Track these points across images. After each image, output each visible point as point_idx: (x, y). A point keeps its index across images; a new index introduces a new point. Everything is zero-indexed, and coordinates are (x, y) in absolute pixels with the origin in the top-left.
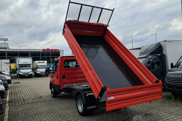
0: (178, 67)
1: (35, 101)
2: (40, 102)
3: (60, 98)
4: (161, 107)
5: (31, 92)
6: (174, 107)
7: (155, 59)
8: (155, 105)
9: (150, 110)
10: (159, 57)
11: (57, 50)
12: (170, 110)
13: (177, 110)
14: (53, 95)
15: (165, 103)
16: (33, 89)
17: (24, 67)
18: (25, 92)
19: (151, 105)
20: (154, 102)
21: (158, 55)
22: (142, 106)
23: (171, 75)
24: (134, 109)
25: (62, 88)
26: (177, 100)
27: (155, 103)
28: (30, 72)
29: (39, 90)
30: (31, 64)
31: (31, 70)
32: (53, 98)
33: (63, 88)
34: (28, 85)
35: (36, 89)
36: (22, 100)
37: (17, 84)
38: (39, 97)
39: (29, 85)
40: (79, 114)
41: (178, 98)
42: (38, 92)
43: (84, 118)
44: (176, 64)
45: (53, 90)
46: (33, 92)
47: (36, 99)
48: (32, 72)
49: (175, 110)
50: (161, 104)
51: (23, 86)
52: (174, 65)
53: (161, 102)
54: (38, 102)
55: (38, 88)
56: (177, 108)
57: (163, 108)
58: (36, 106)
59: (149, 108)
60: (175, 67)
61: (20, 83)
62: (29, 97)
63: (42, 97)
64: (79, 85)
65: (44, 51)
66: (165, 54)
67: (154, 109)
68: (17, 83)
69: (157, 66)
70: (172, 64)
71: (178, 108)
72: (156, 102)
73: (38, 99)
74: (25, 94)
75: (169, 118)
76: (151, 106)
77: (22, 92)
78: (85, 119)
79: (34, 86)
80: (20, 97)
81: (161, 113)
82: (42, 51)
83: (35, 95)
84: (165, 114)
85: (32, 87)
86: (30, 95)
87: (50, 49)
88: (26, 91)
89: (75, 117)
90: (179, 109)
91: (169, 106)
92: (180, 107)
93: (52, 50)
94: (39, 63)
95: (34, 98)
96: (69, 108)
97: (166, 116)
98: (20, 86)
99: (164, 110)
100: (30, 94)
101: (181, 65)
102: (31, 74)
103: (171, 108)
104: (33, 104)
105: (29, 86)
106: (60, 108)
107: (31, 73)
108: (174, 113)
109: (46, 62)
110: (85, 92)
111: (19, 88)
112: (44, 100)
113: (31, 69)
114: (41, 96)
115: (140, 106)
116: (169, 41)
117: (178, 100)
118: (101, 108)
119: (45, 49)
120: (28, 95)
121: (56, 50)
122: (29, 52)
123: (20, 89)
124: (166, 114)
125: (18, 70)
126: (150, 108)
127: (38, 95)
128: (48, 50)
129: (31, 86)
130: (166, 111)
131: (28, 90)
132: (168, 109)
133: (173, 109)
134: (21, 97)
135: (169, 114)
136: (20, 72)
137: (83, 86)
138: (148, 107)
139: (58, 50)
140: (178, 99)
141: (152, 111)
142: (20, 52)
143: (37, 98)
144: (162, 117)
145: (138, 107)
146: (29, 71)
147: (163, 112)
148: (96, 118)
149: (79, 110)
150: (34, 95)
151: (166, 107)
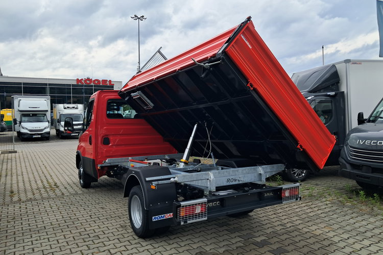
0: (374, 121)
1: (37, 196)
2: (49, 198)
3: (99, 189)
4: (335, 216)
5: (36, 174)
6: (366, 216)
7: (321, 102)
8: (320, 212)
9: (310, 224)
10: (330, 99)
11: (108, 83)
12: (357, 225)
13: (374, 227)
14: (82, 182)
15: (344, 206)
16: (43, 167)
17: (31, 116)
18: (22, 173)
19: (311, 210)
20: (317, 202)
21: (328, 93)
22: (290, 212)
23: (359, 141)
24: (269, 222)
25: (99, 166)
26: (371, 199)
27: (320, 204)
28: (45, 128)
29: (55, 170)
30: (47, 111)
31: (46, 124)
32: (83, 189)
33: (101, 167)
34: (34, 158)
35: (48, 168)
36: (8, 193)
37: (10, 154)
38: (51, 186)
39: (37, 157)
40: (133, 233)
41: (375, 195)
42: (52, 174)
43: (144, 244)
44: (371, 116)
45: (82, 170)
46: (41, 173)
47: (43, 191)
48: (51, 128)
49: (370, 226)
50: (334, 208)
51: (22, 160)
52: (366, 117)
53: (334, 203)
54: (43, 199)
55: (54, 163)
56: (372, 220)
57: (339, 220)
58: (36, 209)
59: (307, 219)
60: (369, 121)
61: (15, 152)
62: (27, 185)
63: (57, 187)
64: (141, 161)
65: (80, 84)
66: (345, 92)
67: (319, 221)
68: (11, 152)
69: (325, 118)
70: (360, 116)
71: (375, 220)
72: (321, 202)
73: (46, 191)
74: (20, 178)
75: (357, 246)
76: (311, 214)
77: (15, 174)
78: (147, 248)
79: (47, 160)
80: (5, 184)
81: (335, 234)
82: (75, 83)
83: (42, 182)
84: (345, 236)
85: (42, 161)
86: (30, 181)
87: (93, 80)
88: (24, 170)
89: (124, 240)
90: (378, 224)
91: (352, 215)
92: (380, 217)
93: (96, 82)
94: (65, 108)
95: (38, 189)
96: (113, 216)
97: (349, 241)
98: (13, 159)
99: (343, 224)
100: (32, 179)
101: (381, 118)
102: (49, 133)
103: (360, 218)
104: (29, 205)
105: (35, 160)
106: (90, 216)
107: (47, 130)
108: (369, 234)
109: (81, 106)
110: (147, 179)
111: (9, 164)
112: (59, 193)
113: (48, 122)
114: (56, 184)
115: (284, 214)
116: (355, 63)
117: (374, 199)
118: (185, 222)
119: (82, 79)
120: (26, 180)
121: (104, 81)
122: (46, 84)
123: (12, 166)
124: (348, 236)
125: (17, 122)
126: (309, 220)
127: (51, 181)
128: (88, 82)
129: (39, 159)
130: (348, 228)
131: (29, 169)
132: (352, 221)
133: (364, 223)
134: (8, 186)
135: (356, 237)
136: (23, 128)
137: (149, 163)
138: (304, 216)
139: (110, 81)
140: (373, 197)
141: (314, 228)
142: (24, 84)
143: (44, 187)
144: (339, 245)
145: (281, 215)
146: (43, 126)
147: (341, 231)
148: (175, 245)
149: (134, 222)
150: (39, 182)
151: (347, 218)
